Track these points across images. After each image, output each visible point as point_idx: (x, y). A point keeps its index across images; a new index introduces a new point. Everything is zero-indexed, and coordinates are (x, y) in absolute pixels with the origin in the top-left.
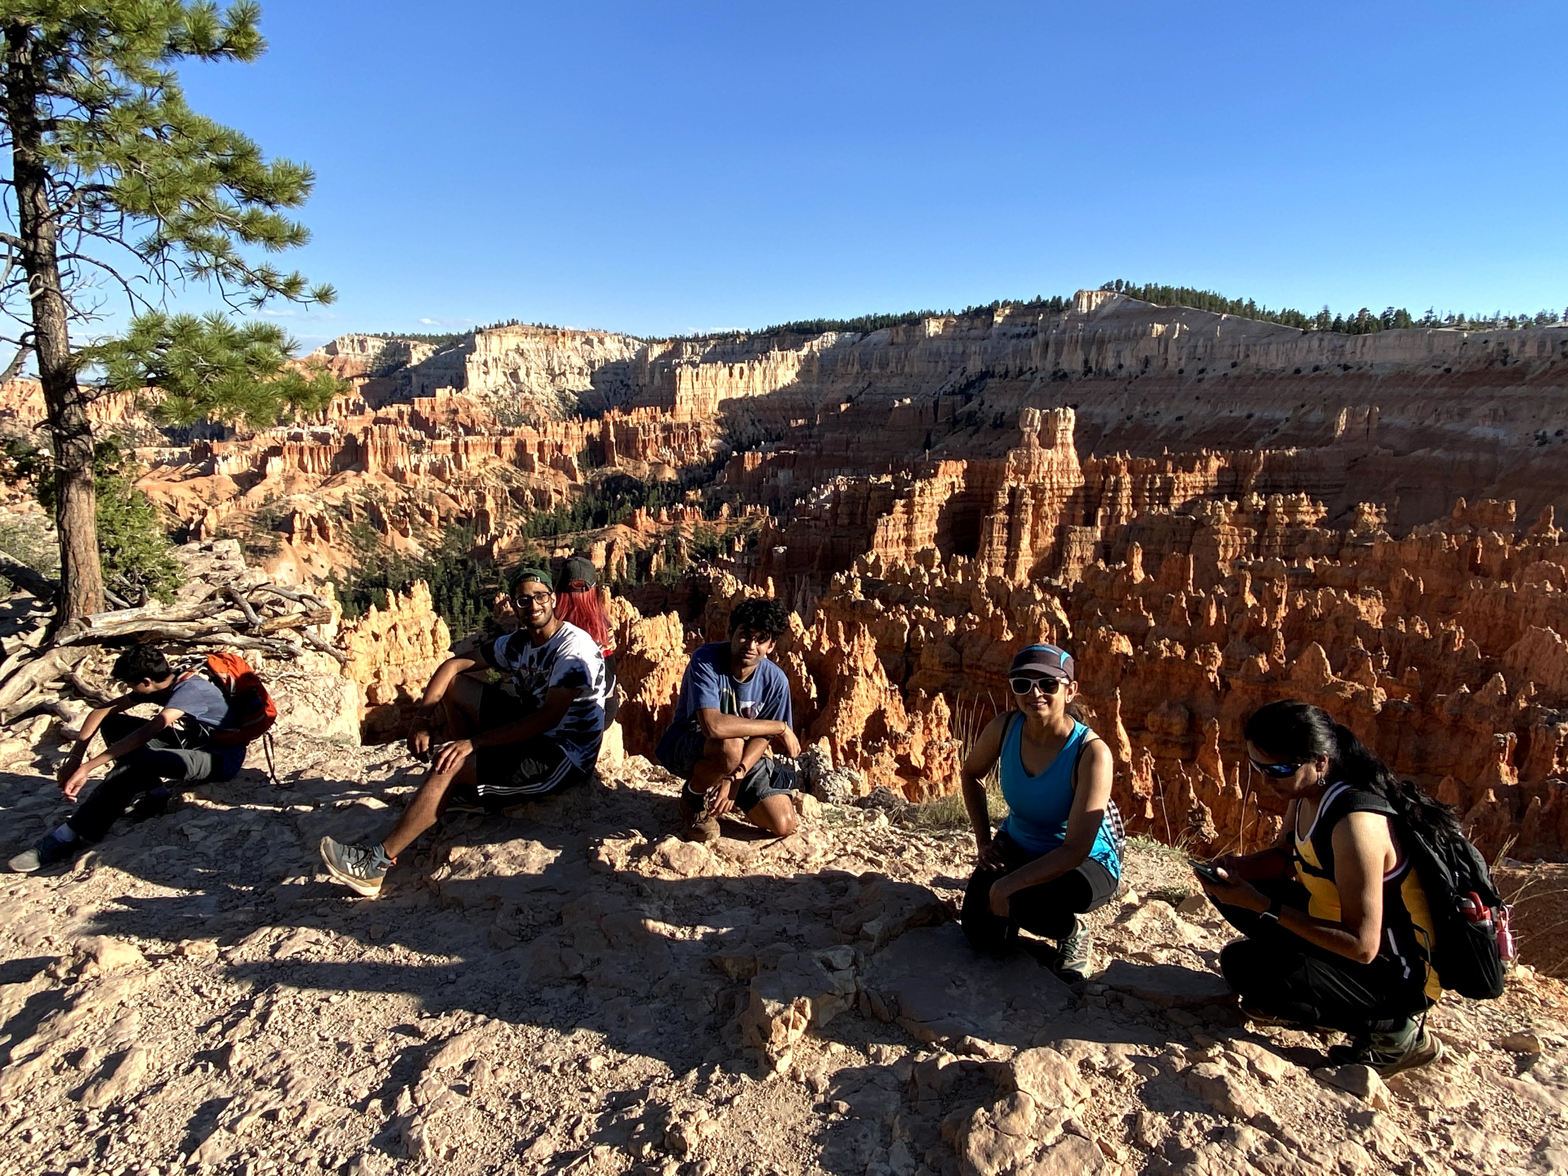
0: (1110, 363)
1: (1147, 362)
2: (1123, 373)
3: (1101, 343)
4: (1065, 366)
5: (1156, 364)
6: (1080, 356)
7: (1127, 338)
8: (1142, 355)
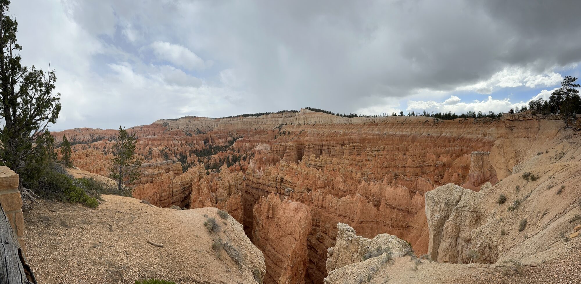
0: (309, 122)
1: (316, 122)
2: (312, 124)
3: (307, 118)
4: (300, 123)
5: (318, 122)
6: (303, 121)
7: (311, 118)
8: (315, 121)
